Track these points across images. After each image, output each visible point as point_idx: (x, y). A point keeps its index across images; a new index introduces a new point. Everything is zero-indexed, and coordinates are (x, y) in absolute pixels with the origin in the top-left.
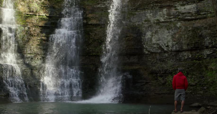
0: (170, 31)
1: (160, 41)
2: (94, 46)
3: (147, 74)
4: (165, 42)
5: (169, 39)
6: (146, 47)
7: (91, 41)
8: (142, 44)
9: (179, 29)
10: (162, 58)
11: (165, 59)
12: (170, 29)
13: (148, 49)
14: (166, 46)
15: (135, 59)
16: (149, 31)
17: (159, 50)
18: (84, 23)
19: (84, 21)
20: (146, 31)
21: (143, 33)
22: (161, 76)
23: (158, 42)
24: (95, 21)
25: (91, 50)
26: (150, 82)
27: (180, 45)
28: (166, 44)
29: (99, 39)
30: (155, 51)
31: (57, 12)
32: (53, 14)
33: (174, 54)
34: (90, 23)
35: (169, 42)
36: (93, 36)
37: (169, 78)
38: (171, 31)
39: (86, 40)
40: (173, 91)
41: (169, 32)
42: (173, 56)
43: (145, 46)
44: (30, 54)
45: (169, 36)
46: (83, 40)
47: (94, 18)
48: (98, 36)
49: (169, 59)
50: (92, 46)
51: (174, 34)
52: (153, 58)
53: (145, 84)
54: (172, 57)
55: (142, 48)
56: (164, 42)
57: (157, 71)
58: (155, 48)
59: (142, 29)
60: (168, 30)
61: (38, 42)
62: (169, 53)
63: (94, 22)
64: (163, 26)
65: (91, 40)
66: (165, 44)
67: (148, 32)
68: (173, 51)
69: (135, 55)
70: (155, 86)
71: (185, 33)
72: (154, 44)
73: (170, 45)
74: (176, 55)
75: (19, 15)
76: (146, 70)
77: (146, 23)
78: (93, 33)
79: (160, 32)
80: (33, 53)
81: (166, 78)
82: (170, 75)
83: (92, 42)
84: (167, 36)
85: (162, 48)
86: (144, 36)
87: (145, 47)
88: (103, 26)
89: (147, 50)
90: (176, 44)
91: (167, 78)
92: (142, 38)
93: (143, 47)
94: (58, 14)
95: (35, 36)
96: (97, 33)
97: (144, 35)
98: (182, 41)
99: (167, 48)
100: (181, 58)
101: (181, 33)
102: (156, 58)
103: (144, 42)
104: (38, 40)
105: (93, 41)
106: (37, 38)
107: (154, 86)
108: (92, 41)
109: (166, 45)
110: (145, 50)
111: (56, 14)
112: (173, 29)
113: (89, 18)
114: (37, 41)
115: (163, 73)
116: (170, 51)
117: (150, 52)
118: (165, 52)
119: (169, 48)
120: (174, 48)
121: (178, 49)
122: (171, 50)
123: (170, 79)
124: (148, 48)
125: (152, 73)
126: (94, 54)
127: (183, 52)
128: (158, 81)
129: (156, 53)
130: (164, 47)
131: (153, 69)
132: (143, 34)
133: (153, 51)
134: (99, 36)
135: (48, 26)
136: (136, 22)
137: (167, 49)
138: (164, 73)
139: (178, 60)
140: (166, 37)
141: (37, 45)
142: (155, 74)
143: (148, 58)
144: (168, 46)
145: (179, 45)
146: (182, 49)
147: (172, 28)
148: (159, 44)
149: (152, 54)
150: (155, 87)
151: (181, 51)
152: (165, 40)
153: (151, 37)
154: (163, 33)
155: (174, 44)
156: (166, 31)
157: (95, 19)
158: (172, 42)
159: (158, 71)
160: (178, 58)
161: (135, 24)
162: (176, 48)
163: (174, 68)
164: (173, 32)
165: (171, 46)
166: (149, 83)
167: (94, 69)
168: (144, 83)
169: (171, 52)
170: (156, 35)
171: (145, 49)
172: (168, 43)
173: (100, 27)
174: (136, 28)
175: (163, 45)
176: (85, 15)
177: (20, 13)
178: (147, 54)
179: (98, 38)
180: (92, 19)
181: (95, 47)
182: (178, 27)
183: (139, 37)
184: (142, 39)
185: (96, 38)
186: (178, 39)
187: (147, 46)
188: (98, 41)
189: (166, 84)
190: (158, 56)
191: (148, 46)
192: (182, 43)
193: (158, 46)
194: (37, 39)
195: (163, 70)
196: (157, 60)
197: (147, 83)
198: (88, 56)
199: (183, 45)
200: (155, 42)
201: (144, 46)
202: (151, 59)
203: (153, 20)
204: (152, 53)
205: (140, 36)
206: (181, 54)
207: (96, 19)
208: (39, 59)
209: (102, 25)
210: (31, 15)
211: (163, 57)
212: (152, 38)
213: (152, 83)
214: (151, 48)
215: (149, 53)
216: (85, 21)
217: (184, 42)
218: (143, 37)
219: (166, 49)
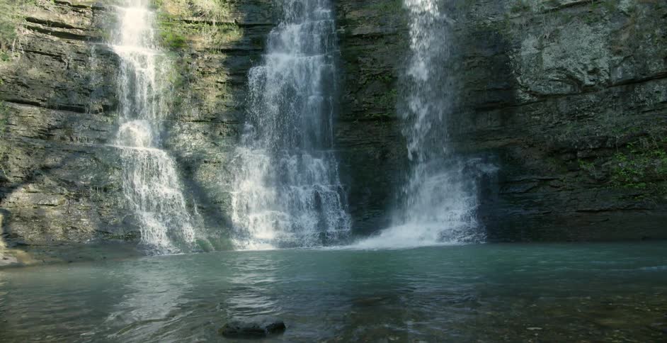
0: (597, 27)
1: (569, 59)
2: (373, 94)
3: (537, 157)
4: (586, 59)
5: (598, 51)
6: (525, 81)
7: (363, 80)
8: (512, 75)
9: (629, 16)
10: (576, 110)
11: (588, 109)
12: (596, 20)
13: (532, 88)
14: (589, 73)
15: (491, 119)
16: (529, 35)
17: (566, 87)
18: (339, 35)
19: (340, 28)
20: (521, 37)
21: (512, 43)
22: (590, 159)
23: (562, 63)
24: (369, 27)
25: (364, 103)
26: (552, 180)
27: (637, 63)
28: (589, 64)
29: (385, 72)
30: (553, 92)
31: (266, 12)
32: (257, 20)
33: (616, 91)
34: (356, 32)
35: (597, 58)
36: (369, 65)
37: (618, 163)
38: (600, 26)
39: (351, 77)
40: (639, 200)
41: (595, 31)
42: (614, 100)
43: (521, 79)
44: (200, 121)
45: (595, 40)
46: (342, 77)
47: (367, 18)
48: (381, 66)
49: (601, 108)
50: (366, 93)
51: (612, 32)
52: (549, 112)
53: (538, 187)
54: (611, 102)
55: (511, 87)
56: (581, 61)
57: (574, 142)
58: (551, 82)
59: (507, 32)
60: (589, 24)
61: (220, 89)
62: (599, 92)
63: (367, 29)
64: (572, 17)
65: (363, 77)
66: (585, 65)
67: (528, 37)
68: (614, 83)
69: (492, 109)
70: (572, 190)
71: (652, 25)
72: (549, 70)
73: (602, 68)
74: (624, 95)
75: (168, 23)
76: (531, 146)
77: (518, 15)
78: (367, 59)
79: (564, 33)
80: (207, 120)
81: (606, 164)
82: (618, 154)
83: (368, 82)
84: (591, 42)
85: (577, 80)
86: (515, 50)
87: (522, 83)
88: (392, 38)
89: (529, 90)
90: (623, 61)
91: (610, 163)
92: (511, 57)
93: (516, 82)
94: (269, 18)
95: (210, 73)
96: (378, 57)
97: (516, 48)
98: (644, 48)
99: (592, 77)
100: (644, 101)
101: (637, 26)
102: (557, 109)
103: (518, 67)
104: (219, 84)
105: (368, 79)
106: (216, 79)
107: (569, 190)
108: (366, 79)
109: (590, 68)
110: (520, 91)
111: (263, 19)
112: (606, 20)
113: (354, 21)
114: (217, 86)
115: (593, 149)
116: (604, 85)
117: (537, 96)
118: (587, 90)
119: (599, 75)
120: (618, 75)
121: (631, 75)
122: (607, 80)
123: (620, 164)
124: (530, 83)
125: (555, 152)
126: (375, 114)
127: (650, 84)
128: (581, 173)
129: (556, 96)
130: (583, 75)
131: (560, 140)
132: (514, 46)
133: (547, 92)
134: (384, 65)
135: (244, 47)
136: (487, 15)
137: (594, 80)
138: (597, 147)
139: (631, 108)
140: (585, 45)
141: (218, 97)
142: (565, 153)
143: (533, 113)
144: (595, 71)
145: (632, 63)
146: (644, 75)
147: (602, 18)
148: (565, 70)
149: (545, 101)
150: (571, 192)
151: (643, 82)
152: (583, 55)
153: (537, 51)
154: (575, 36)
155: (617, 62)
156: (586, 29)
157: (368, 20)
158: (611, 57)
159: (576, 144)
160: (633, 104)
161: (485, 24)
162: (624, 71)
163: (628, 132)
164: (608, 30)
165: (608, 70)
166: (552, 183)
167: (377, 157)
168: (536, 184)
169: (607, 88)
170: (553, 44)
171: (522, 87)
172: (597, 61)
173: (383, 41)
174: (490, 32)
175: (579, 69)
176: (341, 15)
177: (169, 19)
178: (529, 102)
179: (381, 70)
180: (360, 21)
181: (375, 95)
182: (622, 12)
183: (502, 56)
184: (509, 61)
185: (376, 71)
186: (630, 46)
187: (528, 79)
188: (383, 78)
189: (609, 180)
190: (563, 106)
191: (531, 79)
192: (644, 57)
193: (563, 76)
194: (218, 82)
195: (592, 140)
196: (562, 116)
197: (544, 182)
198: (359, 120)
199: (648, 62)
200: (552, 65)
201: (518, 79)
202: (539, 115)
203: (538, 5)
204: (544, 97)
205: (503, 53)
206: (643, 89)
207: (372, 22)
208: (225, 134)
209: (390, 35)
210: (197, 22)
211: (579, 107)
212: (540, 53)
213: (562, 181)
214: (540, 85)
215: (535, 99)
216: (342, 30)
217: (651, 51)
218: (512, 55)
219: (591, 81)
